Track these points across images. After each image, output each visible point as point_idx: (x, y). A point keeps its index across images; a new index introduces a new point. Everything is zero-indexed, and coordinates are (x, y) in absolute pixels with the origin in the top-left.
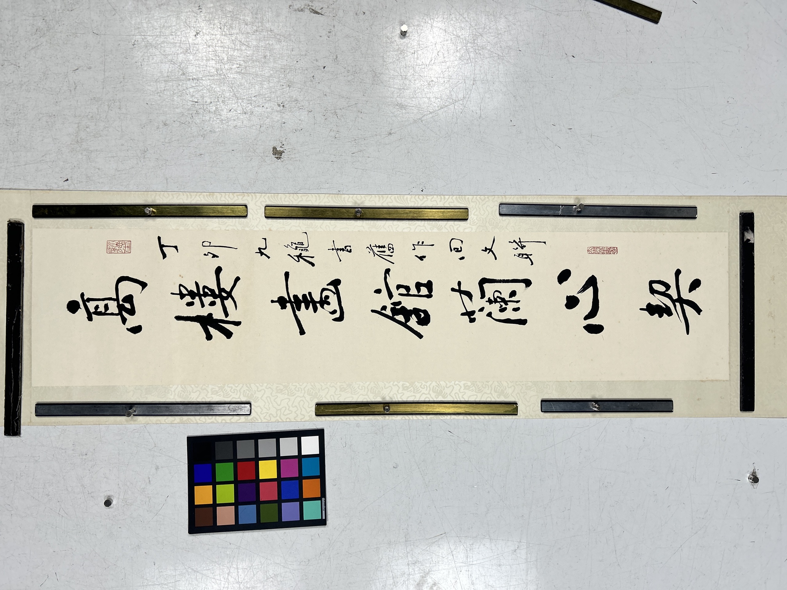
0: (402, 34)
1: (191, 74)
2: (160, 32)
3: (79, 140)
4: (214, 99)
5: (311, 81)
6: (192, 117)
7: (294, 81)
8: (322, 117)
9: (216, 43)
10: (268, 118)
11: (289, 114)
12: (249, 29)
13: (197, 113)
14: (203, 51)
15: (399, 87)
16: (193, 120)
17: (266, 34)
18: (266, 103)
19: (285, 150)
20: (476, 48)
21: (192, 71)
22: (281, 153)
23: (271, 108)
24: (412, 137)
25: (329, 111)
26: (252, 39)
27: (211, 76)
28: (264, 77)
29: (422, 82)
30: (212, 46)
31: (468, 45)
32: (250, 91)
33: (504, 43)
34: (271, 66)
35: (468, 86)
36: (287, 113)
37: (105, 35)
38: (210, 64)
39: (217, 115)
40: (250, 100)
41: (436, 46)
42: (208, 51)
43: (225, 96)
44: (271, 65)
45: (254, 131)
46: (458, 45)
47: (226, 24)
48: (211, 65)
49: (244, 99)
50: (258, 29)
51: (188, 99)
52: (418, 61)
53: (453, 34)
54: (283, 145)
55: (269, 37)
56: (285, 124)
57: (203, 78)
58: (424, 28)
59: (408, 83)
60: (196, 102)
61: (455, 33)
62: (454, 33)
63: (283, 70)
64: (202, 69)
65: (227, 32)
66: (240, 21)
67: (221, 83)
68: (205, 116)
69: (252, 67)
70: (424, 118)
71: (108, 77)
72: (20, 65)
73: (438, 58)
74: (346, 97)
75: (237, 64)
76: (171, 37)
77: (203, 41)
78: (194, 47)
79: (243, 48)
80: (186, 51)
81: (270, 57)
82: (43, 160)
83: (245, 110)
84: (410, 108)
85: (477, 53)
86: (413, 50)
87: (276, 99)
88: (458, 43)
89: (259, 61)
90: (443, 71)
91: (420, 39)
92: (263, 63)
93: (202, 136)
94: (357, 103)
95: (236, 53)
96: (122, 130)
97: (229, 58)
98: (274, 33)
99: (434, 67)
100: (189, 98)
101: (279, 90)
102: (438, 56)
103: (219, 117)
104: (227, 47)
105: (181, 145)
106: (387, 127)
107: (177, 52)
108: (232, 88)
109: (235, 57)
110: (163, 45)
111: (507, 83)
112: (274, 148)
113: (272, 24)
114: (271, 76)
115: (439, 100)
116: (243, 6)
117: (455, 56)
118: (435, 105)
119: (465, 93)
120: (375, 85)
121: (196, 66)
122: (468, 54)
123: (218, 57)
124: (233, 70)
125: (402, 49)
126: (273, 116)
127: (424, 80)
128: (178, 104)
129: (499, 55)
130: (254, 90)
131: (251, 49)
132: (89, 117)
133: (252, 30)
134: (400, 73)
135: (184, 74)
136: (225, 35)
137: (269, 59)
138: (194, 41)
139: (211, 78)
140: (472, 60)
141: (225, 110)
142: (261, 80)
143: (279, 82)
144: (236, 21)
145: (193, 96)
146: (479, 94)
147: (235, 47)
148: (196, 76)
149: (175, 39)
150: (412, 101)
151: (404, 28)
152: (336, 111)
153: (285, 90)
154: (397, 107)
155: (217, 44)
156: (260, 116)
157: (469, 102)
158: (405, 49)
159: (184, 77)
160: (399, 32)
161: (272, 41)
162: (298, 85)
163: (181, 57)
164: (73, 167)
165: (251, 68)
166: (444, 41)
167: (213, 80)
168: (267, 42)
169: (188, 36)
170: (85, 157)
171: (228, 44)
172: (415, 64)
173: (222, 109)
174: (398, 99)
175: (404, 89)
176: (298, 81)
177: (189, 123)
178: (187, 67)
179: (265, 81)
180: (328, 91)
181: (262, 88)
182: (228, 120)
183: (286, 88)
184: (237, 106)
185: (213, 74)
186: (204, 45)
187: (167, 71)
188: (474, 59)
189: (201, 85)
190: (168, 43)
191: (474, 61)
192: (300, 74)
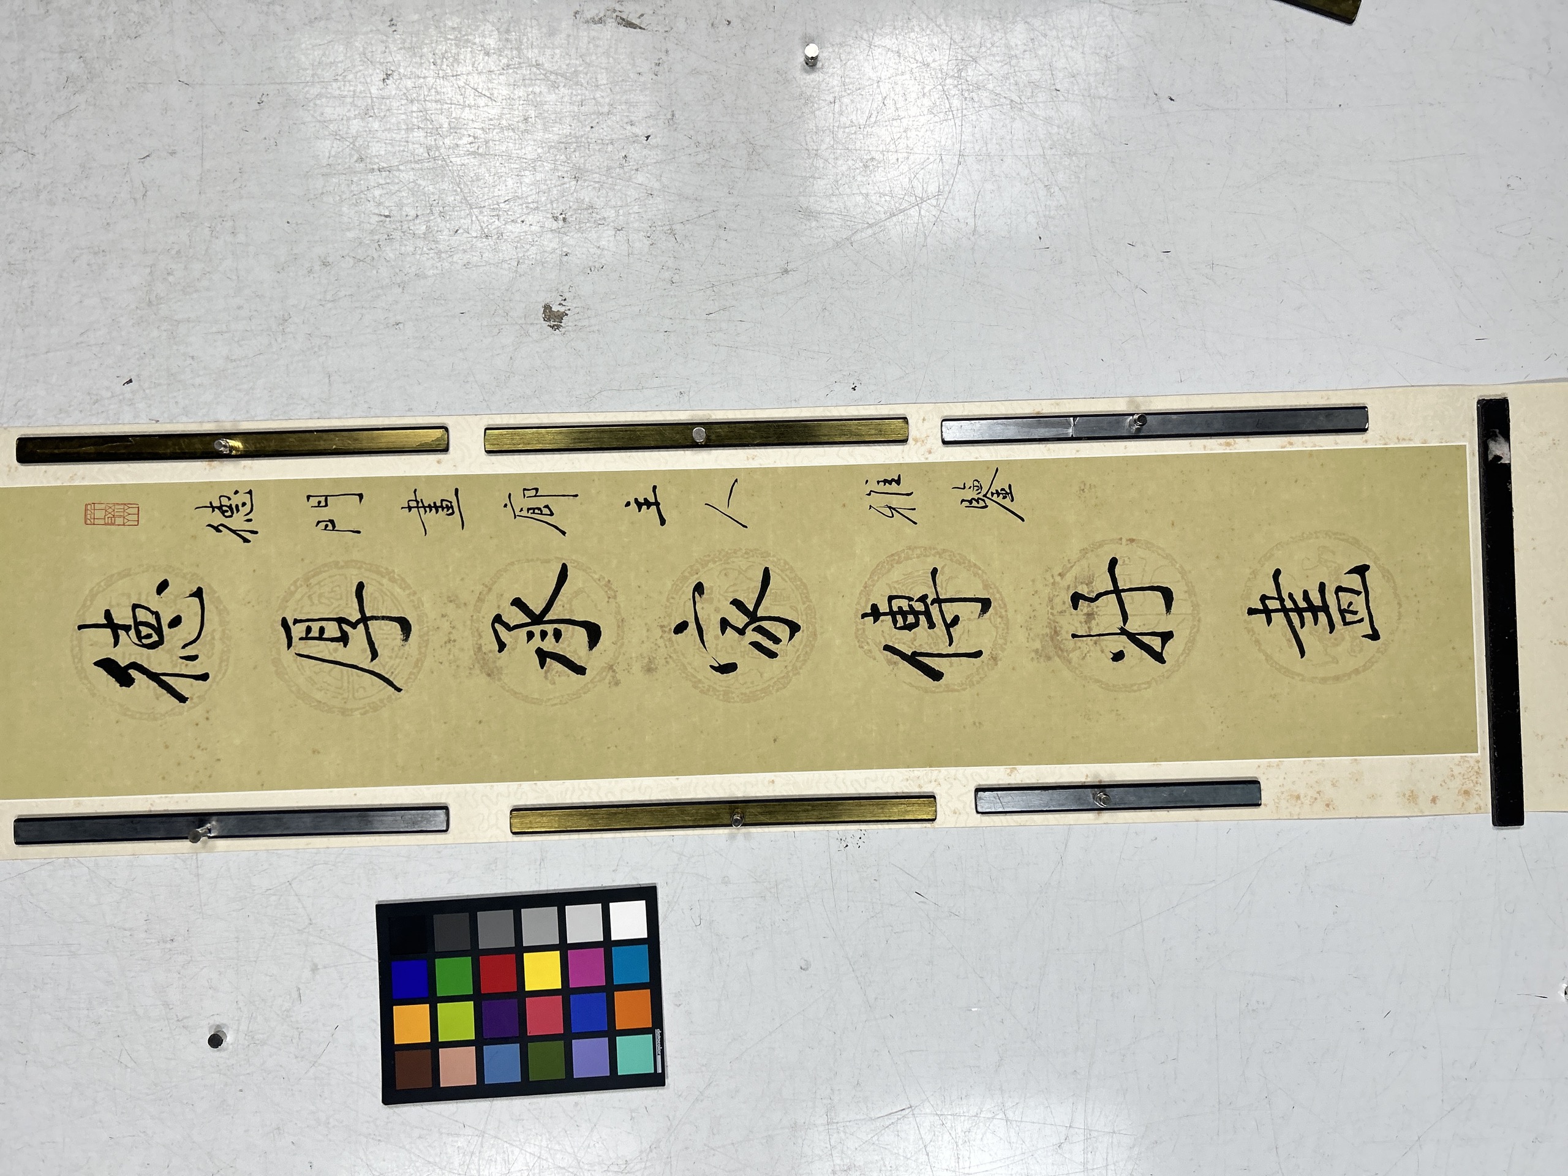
0: (807, 64)
1: (377, 160)
2: (313, 76)
3: (153, 298)
4: (424, 210)
5: (622, 166)
6: (378, 247)
7: (587, 167)
8: (645, 241)
9: (426, 93)
10: (532, 246)
11: (576, 236)
12: (492, 63)
13: (389, 238)
14: (400, 112)
15: (804, 174)
16: (380, 253)
17: (528, 72)
18: (528, 214)
19: (569, 310)
20: (964, 87)
21: (377, 154)
22: (560, 316)
23: (539, 225)
24: (831, 278)
25: (658, 229)
26: (500, 84)
27: (416, 162)
28: (525, 161)
29: (850, 163)
30: (418, 101)
31: (949, 81)
32: (496, 190)
33: (1023, 76)
34: (539, 138)
35: (947, 167)
36: (572, 234)
37: (202, 84)
38: (413, 137)
39: (429, 241)
40: (497, 209)
41: (878, 87)
42: (409, 110)
43: (446, 202)
44: (539, 135)
45: (506, 273)
46: (926, 82)
47: (446, 55)
48: (415, 139)
49: (484, 207)
50: (511, 62)
51: (371, 211)
52: (843, 119)
53: (915, 59)
54: (565, 300)
55: (533, 78)
56: (569, 258)
57: (401, 167)
58: (853, 50)
59: (822, 166)
60: (386, 216)
61: (919, 57)
62: (917, 58)
63: (563, 145)
64: (398, 148)
65: (449, 71)
66: (474, 47)
67: (438, 176)
68: (406, 245)
69: (499, 141)
70: (858, 237)
71: (209, 171)
72: (35, 151)
73: (884, 111)
74: (695, 196)
75: (470, 136)
76: (334, 85)
77: (401, 90)
78: (381, 104)
79: (482, 101)
80: (366, 113)
81: (537, 119)
82: (82, 343)
83: (486, 230)
84: (827, 216)
85: (966, 98)
86: (831, 95)
87: (549, 206)
88: (926, 78)
89: (513, 129)
90: (896, 138)
91: (847, 73)
92: (522, 132)
93: (399, 286)
94: (715, 209)
95: (467, 114)
96: (238, 277)
97: (453, 125)
98: (544, 70)
99: (875, 130)
100: (372, 208)
101: (555, 186)
102: (884, 107)
103: (434, 247)
104: (449, 102)
105: (357, 304)
106: (778, 259)
107: (347, 114)
108: (458, 185)
109: (465, 122)
110: (318, 102)
111: (1031, 160)
112: (547, 308)
113: (539, 52)
114: (539, 158)
115: (888, 198)
116: (480, 16)
117: (920, 105)
118: (878, 208)
119: (941, 183)
120: (754, 171)
121: (385, 143)
122: (946, 101)
123: (431, 124)
124: (461, 149)
125: (808, 94)
126: (544, 240)
127: (855, 159)
128: (350, 220)
129: (1012, 101)
130: (504, 188)
131: (498, 104)
132: (173, 252)
133: (499, 65)
134: (804, 144)
135: (361, 159)
136: (443, 77)
137: (533, 125)
138: (381, 92)
139: (417, 166)
140: (955, 112)
141: (446, 232)
142: (518, 166)
143: (555, 169)
144: (467, 48)
145: (380, 204)
146: (971, 184)
147: (465, 102)
148: (386, 163)
149: (342, 88)
150: (831, 202)
151: (812, 51)
152: (674, 227)
153: (568, 186)
154: (800, 216)
155: (428, 95)
156: (518, 242)
157: (950, 202)
158: (814, 94)
159: (361, 165)
160: (802, 59)
161: (539, 86)
162: (595, 175)
163: (356, 125)
164: (143, 355)
165: (497, 143)
166: (897, 75)
167: (422, 170)
168: (530, 89)
169: (369, 80)
170: (165, 334)
171: (450, 96)
172: (836, 124)
173: (439, 229)
174: (802, 198)
175: (814, 178)
176: (593, 168)
177: (373, 258)
178: (368, 146)
179: (526, 170)
180: (657, 185)
181: (521, 183)
182: (452, 251)
183: (570, 182)
184: (470, 221)
185: (420, 158)
186: (401, 99)
187: (327, 154)
188: (960, 111)
189: (397, 181)
190: (330, 98)
191: (960, 115)
192: (597, 153)
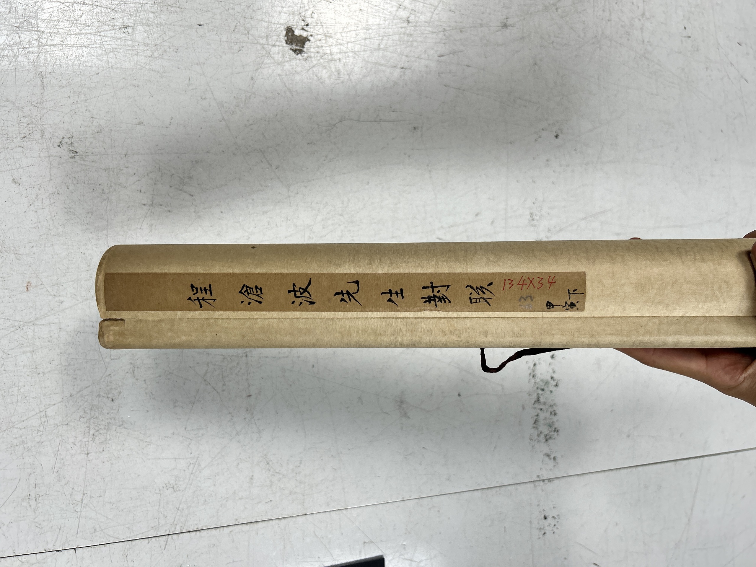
19: (311, 36)
22: (302, 41)
54: (307, 25)
112: (289, 31)
